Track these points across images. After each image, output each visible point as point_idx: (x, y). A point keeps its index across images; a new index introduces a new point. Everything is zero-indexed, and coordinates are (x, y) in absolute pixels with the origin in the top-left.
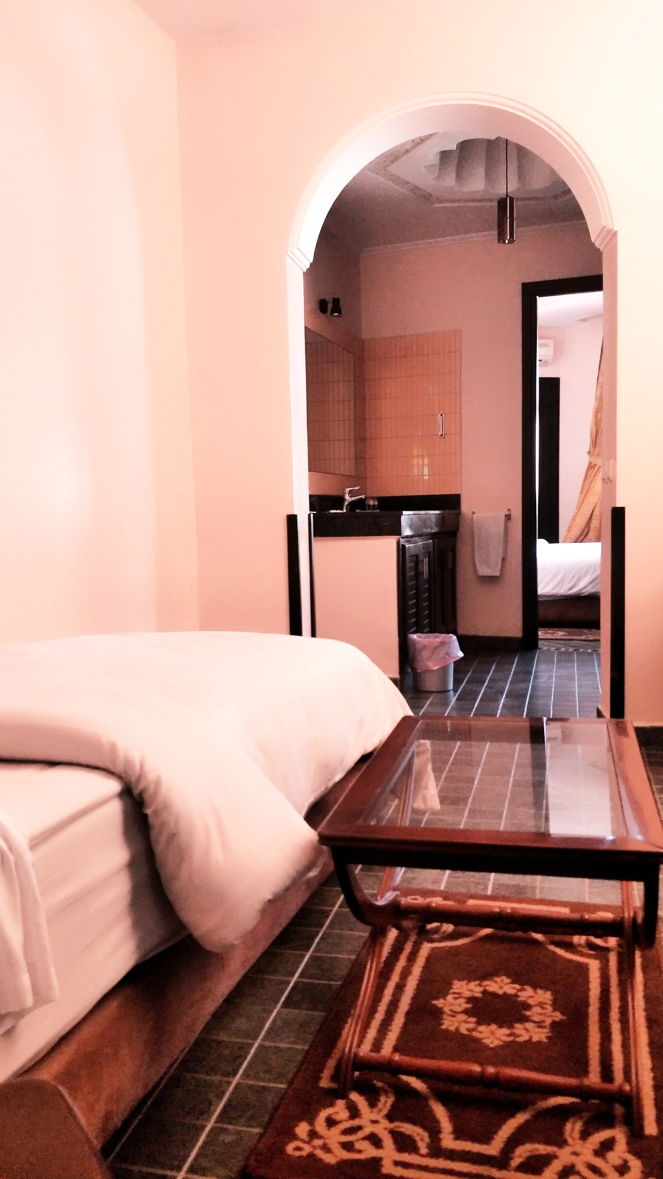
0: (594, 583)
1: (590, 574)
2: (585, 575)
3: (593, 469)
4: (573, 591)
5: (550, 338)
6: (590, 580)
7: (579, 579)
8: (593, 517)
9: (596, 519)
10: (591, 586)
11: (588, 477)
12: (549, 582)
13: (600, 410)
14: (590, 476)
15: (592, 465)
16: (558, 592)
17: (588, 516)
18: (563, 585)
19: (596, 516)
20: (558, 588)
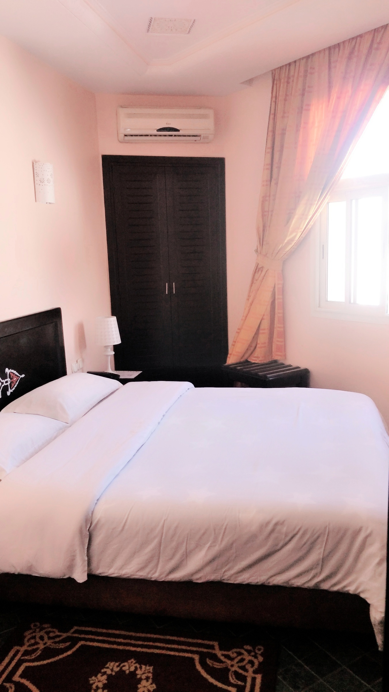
0: (215, 564)
1: (208, 545)
2: (198, 546)
3: (260, 272)
4: (177, 576)
5: (210, 108)
6: (209, 557)
7: (187, 555)
8: (261, 331)
9: (263, 333)
10: (208, 569)
11: (255, 281)
12: (134, 554)
13: (267, 198)
14: (256, 280)
15: (259, 267)
16: (149, 576)
17: (255, 330)
18: (158, 562)
19: (264, 329)
20: (147, 570)
